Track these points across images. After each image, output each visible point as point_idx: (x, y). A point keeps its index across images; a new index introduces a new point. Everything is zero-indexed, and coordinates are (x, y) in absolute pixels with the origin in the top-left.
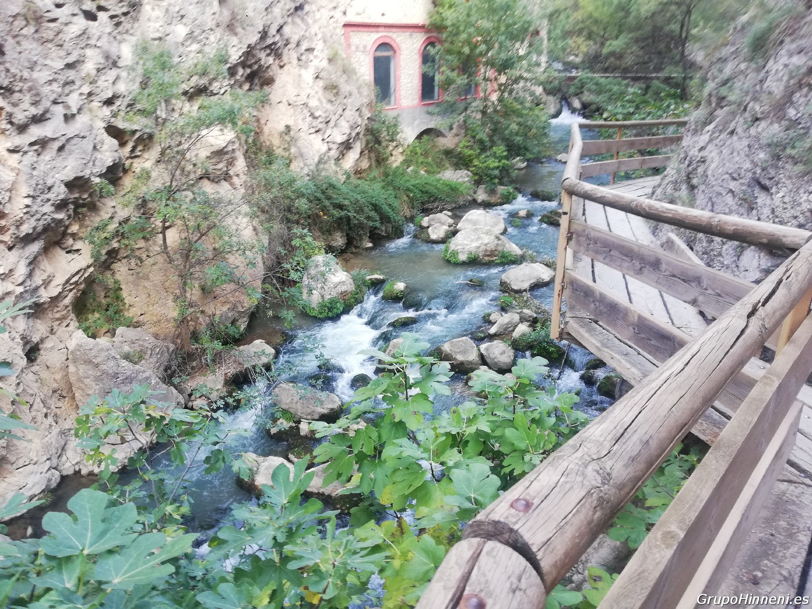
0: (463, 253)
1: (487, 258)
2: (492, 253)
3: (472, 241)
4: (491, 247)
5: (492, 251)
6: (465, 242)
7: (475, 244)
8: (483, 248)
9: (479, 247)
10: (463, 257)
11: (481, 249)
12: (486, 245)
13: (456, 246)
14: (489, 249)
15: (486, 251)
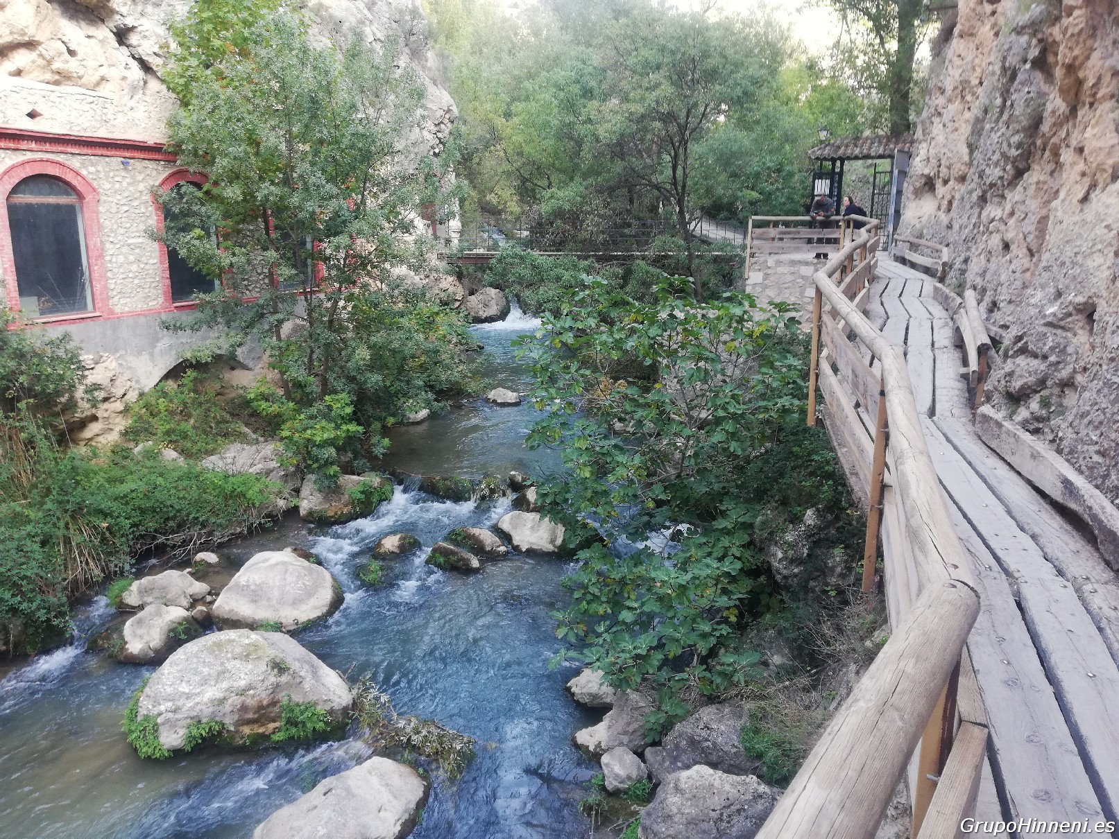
0: (172, 724)
1: (246, 730)
2: (263, 713)
3: (204, 682)
4: (261, 695)
5: (260, 707)
6: (184, 688)
7: (212, 693)
8: (235, 701)
9: (222, 701)
10: (172, 739)
11: (228, 707)
12: (242, 692)
13: (157, 703)
14: (250, 702)
15: (244, 708)
